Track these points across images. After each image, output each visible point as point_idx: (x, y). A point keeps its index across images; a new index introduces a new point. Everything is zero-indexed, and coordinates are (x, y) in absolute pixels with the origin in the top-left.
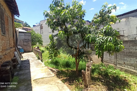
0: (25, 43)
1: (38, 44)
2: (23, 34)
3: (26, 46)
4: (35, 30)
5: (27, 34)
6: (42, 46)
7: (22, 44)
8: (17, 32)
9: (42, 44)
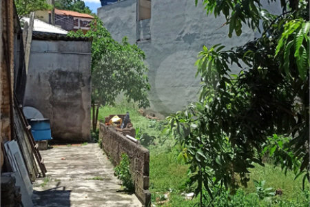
0: (60, 94)
1: (121, 96)
2: (52, 45)
3: (64, 106)
4: (110, 25)
5: (72, 45)
6: (142, 109)
7: (48, 98)
8: (24, 34)
9: (143, 98)
